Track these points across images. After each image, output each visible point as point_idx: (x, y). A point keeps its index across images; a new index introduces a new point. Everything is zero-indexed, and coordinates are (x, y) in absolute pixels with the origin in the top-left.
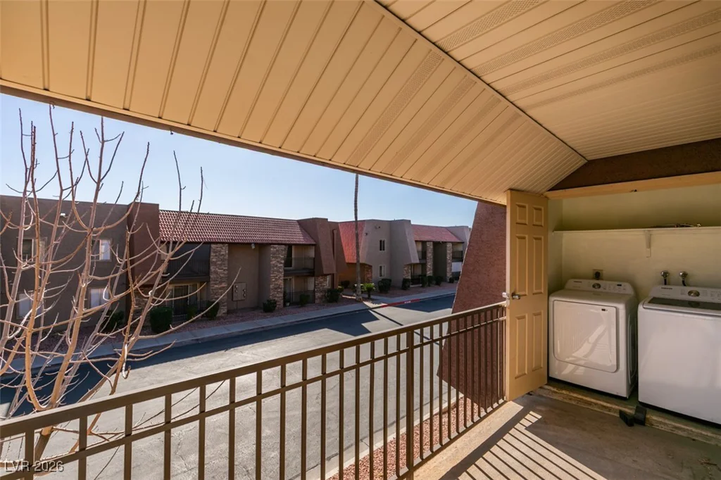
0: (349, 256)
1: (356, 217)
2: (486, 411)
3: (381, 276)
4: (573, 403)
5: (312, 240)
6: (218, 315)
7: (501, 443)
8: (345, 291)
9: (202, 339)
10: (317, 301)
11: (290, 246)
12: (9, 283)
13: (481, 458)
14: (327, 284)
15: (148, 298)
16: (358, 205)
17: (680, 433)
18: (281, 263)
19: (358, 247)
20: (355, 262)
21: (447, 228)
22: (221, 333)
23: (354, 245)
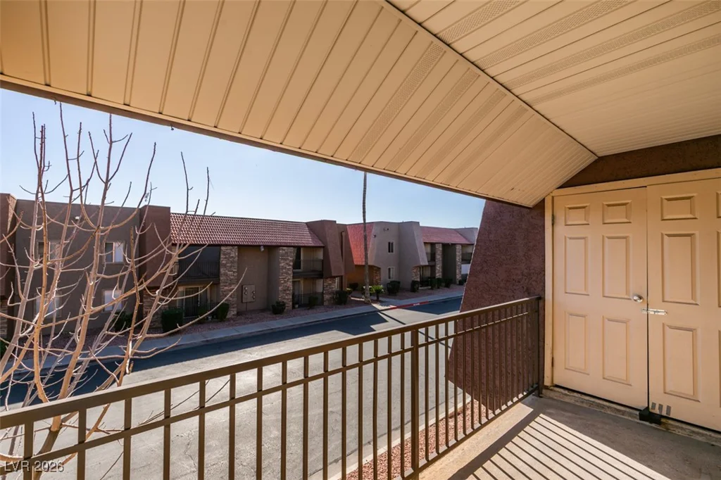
0: (358, 259)
1: (364, 220)
2: (494, 413)
3: (390, 278)
4: (585, 405)
5: (320, 242)
6: (227, 317)
7: (509, 446)
8: (353, 293)
9: (213, 340)
10: (326, 303)
11: (298, 248)
12: (21, 282)
13: (489, 461)
14: (335, 286)
15: (155, 297)
16: (366, 207)
17: (700, 439)
18: (290, 265)
19: (366, 249)
20: (364, 264)
21: (456, 230)
22: (230, 335)
23: (363, 246)
